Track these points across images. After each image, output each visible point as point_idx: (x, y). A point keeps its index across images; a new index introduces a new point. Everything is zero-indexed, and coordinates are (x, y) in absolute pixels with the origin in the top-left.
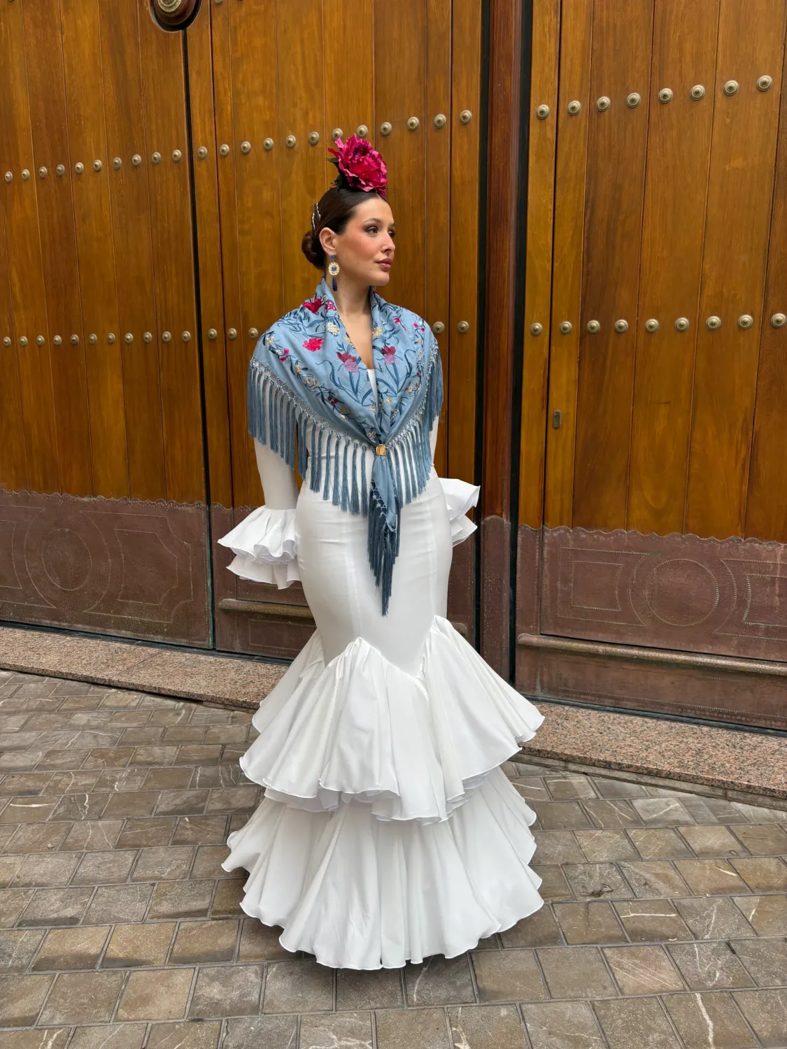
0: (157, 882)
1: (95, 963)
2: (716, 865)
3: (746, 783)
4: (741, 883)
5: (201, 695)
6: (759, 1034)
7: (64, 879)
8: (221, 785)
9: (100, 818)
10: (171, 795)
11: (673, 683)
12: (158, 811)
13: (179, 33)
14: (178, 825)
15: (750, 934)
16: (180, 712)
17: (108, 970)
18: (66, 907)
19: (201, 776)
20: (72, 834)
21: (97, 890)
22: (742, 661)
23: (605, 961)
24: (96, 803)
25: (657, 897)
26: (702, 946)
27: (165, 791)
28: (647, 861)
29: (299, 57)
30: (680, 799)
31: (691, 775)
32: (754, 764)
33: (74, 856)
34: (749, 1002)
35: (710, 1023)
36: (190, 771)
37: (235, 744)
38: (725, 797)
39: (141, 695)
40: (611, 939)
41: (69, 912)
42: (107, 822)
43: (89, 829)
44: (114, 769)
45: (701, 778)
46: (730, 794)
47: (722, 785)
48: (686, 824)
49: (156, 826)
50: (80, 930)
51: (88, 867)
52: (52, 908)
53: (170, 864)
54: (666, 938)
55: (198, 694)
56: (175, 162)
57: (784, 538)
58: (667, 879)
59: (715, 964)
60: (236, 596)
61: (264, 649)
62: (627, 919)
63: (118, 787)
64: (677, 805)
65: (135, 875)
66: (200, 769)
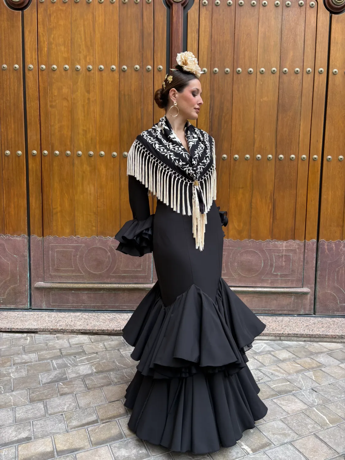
0: (63, 413)
1: (54, 455)
2: (291, 363)
3: (288, 333)
4: (303, 368)
5: (35, 329)
6: (341, 416)
7: (11, 421)
8: (70, 367)
9: (13, 391)
10: (46, 375)
11: (247, 300)
12: (43, 383)
13: (19, 12)
14: (58, 387)
15: (317, 384)
16: (26, 338)
17: (62, 456)
18: (20, 433)
19: (56, 364)
21: (33, 423)
22: (273, 289)
23: (275, 403)
24: (5, 385)
25: (279, 378)
26: (304, 391)
27: (41, 374)
28: (267, 366)
29: (82, 33)
30: (265, 343)
31: (267, 333)
32: (286, 326)
33: (9, 410)
34: (332, 407)
35: (324, 417)
36: (49, 363)
37: (66, 348)
38: (280, 340)
40: (273, 396)
41: (24, 435)
42: (18, 392)
43: (9, 397)
44: (6, 368)
45: (271, 334)
46: (282, 338)
47: (279, 335)
48: (273, 351)
49: (46, 389)
50: (35, 442)
51: (20, 413)
52: (12, 435)
53: (65, 405)
54: (291, 391)
55: (34, 329)
56: (15, 70)
57: (286, 239)
58: (279, 371)
59: (313, 397)
60: (44, 280)
61: (58, 305)
62: (274, 388)
63: (13, 376)
64: (265, 345)
65: (49, 412)
66: (54, 361)
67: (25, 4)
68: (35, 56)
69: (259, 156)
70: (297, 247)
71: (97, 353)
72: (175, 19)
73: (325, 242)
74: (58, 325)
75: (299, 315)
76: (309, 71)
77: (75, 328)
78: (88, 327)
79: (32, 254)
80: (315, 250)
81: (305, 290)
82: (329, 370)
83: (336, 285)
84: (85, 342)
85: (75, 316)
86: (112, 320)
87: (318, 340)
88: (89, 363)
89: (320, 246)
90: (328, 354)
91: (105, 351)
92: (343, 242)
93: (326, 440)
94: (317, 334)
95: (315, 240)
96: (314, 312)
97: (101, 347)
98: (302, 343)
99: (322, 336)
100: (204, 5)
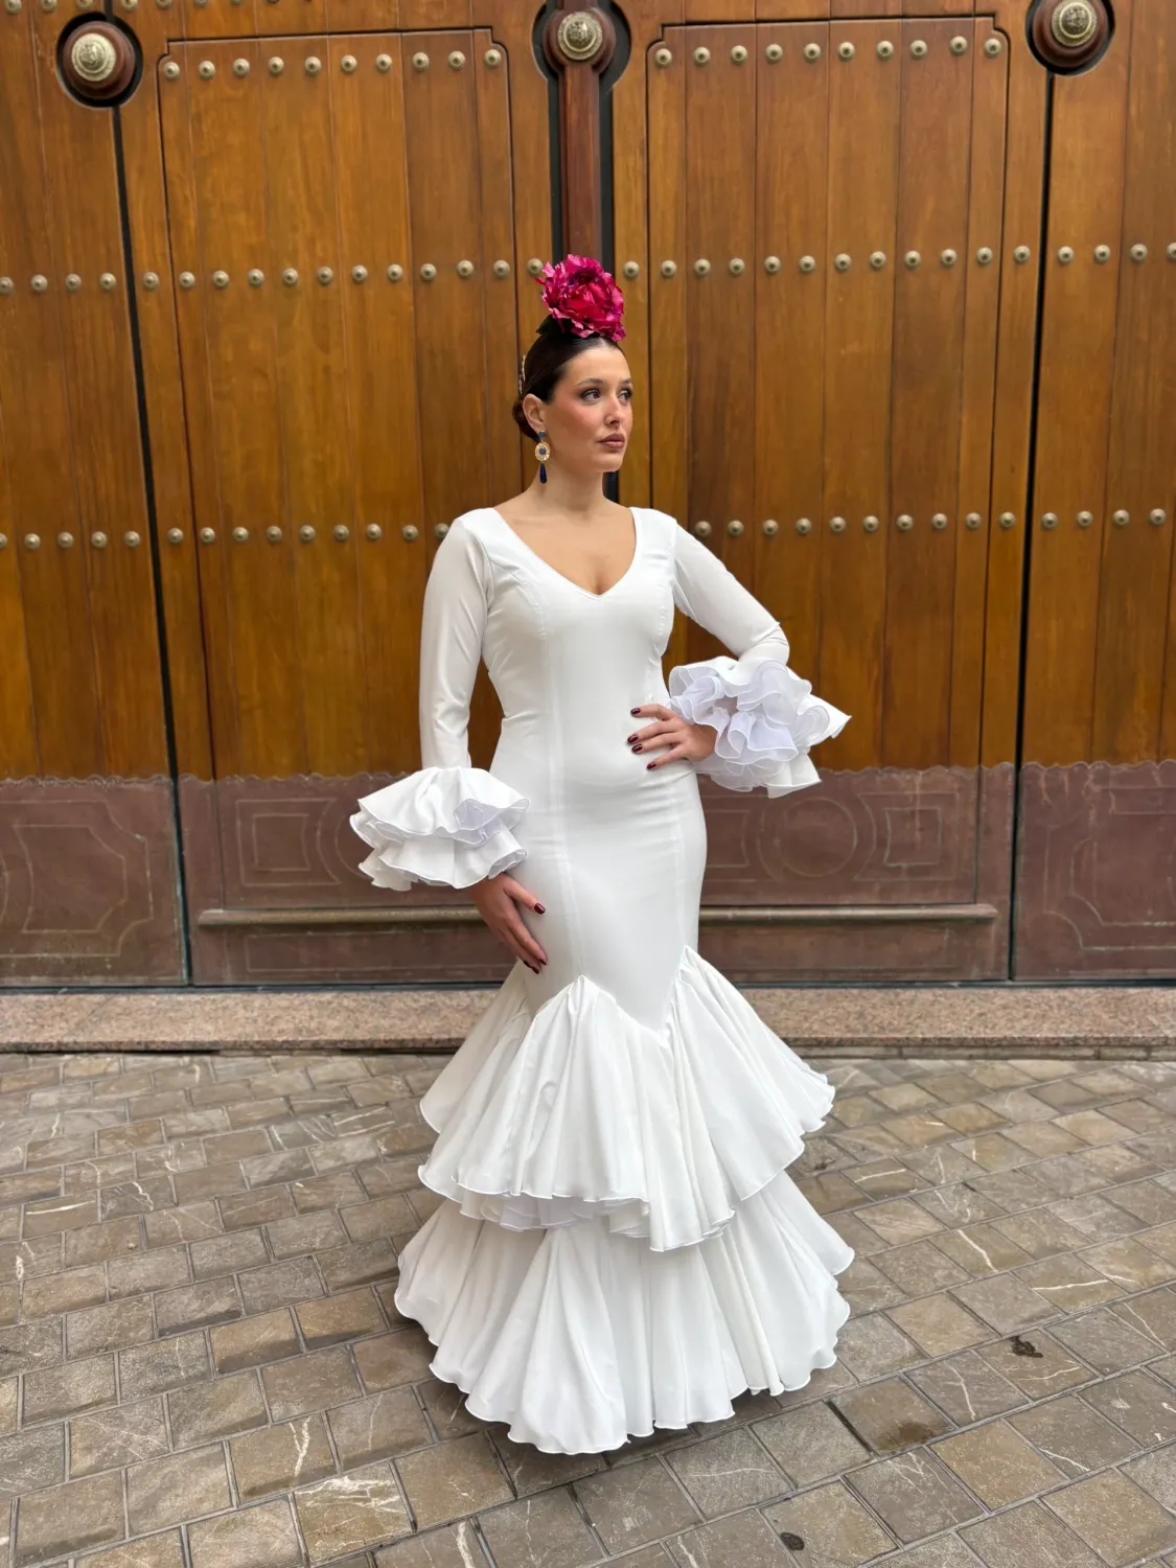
0: (313, 1254)
1: (299, 1347)
2: (921, 1119)
3: (922, 1036)
4: (950, 1131)
5: (215, 1043)
6: (1027, 1250)
7: (183, 1276)
8: (317, 1142)
9: (177, 1205)
10: (257, 1162)
11: (812, 944)
12: (253, 1182)
13: (107, 112)
14: (291, 1193)
15: (980, 1172)
16: (190, 1068)
17: (319, 1349)
18: (210, 1302)
19: (281, 1136)
20: (149, 1229)
21: (238, 1278)
22: (886, 909)
23: (860, 1222)
24: (156, 1189)
25: (879, 1159)
26: (942, 1191)
27: (245, 1160)
28: (854, 1128)
29: (298, 168)
30: (857, 1067)
31: (861, 1038)
32: (920, 1017)
33: (175, 1250)
34: (1008, 1228)
35: (982, 1251)
36: (260, 1133)
37: (300, 1094)
38: (901, 1056)
39: (116, 1056)
40: (855, 1203)
41: (220, 1306)
42: (190, 1207)
43: (170, 1218)
44: (149, 1148)
45: (873, 1039)
46: (906, 1051)
47: (897, 1044)
48: (875, 1088)
49: (262, 1199)
50: (250, 1321)
51: (204, 1257)
52: (192, 1308)
53: (315, 1234)
54: (906, 1191)
55: (210, 1043)
56: (105, 290)
57: (923, 765)
58: (882, 1141)
59: (962, 1203)
60: (224, 904)
61: (271, 974)
62: (862, 1183)
63: (172, 1167)
64: (856, 1072)
65: (277, 1253)
66: (272, 1128)
67: (122, 87)
68: (161, 245)
69: (838, 521)
70: (956, 786)
71: (387, 1104)
72: (573, 115)
73: (1041, 770)
74: (275, 1029)
75: (967, 984)
76: (985, 257)
77: (324, 1037)
78: (360, 1035)
79: (186, 830)
80: (1010, 793)
81: (982, 909)
82: (1020, 1132)
83: (1073, 893)
84: (354, 1074)
85: (321, 1002)
86: (425, 1010)
87: (1007, 1053)
88: (368, 1132)
89: (1025, 782)
90: (1028, 1091)
91: (410, 1098)
92: (1093, 767)
93: (976, 1306)
94: (1005, 1038)
95: (1010, 765)
96: (1009, 973)
97: (398, 1086)
98: (962, 1063)
99: (1019, 1042)
100: (659, 67)
